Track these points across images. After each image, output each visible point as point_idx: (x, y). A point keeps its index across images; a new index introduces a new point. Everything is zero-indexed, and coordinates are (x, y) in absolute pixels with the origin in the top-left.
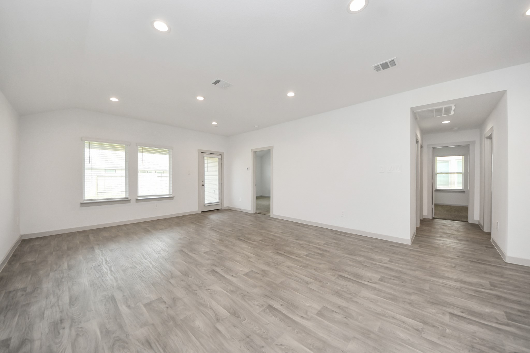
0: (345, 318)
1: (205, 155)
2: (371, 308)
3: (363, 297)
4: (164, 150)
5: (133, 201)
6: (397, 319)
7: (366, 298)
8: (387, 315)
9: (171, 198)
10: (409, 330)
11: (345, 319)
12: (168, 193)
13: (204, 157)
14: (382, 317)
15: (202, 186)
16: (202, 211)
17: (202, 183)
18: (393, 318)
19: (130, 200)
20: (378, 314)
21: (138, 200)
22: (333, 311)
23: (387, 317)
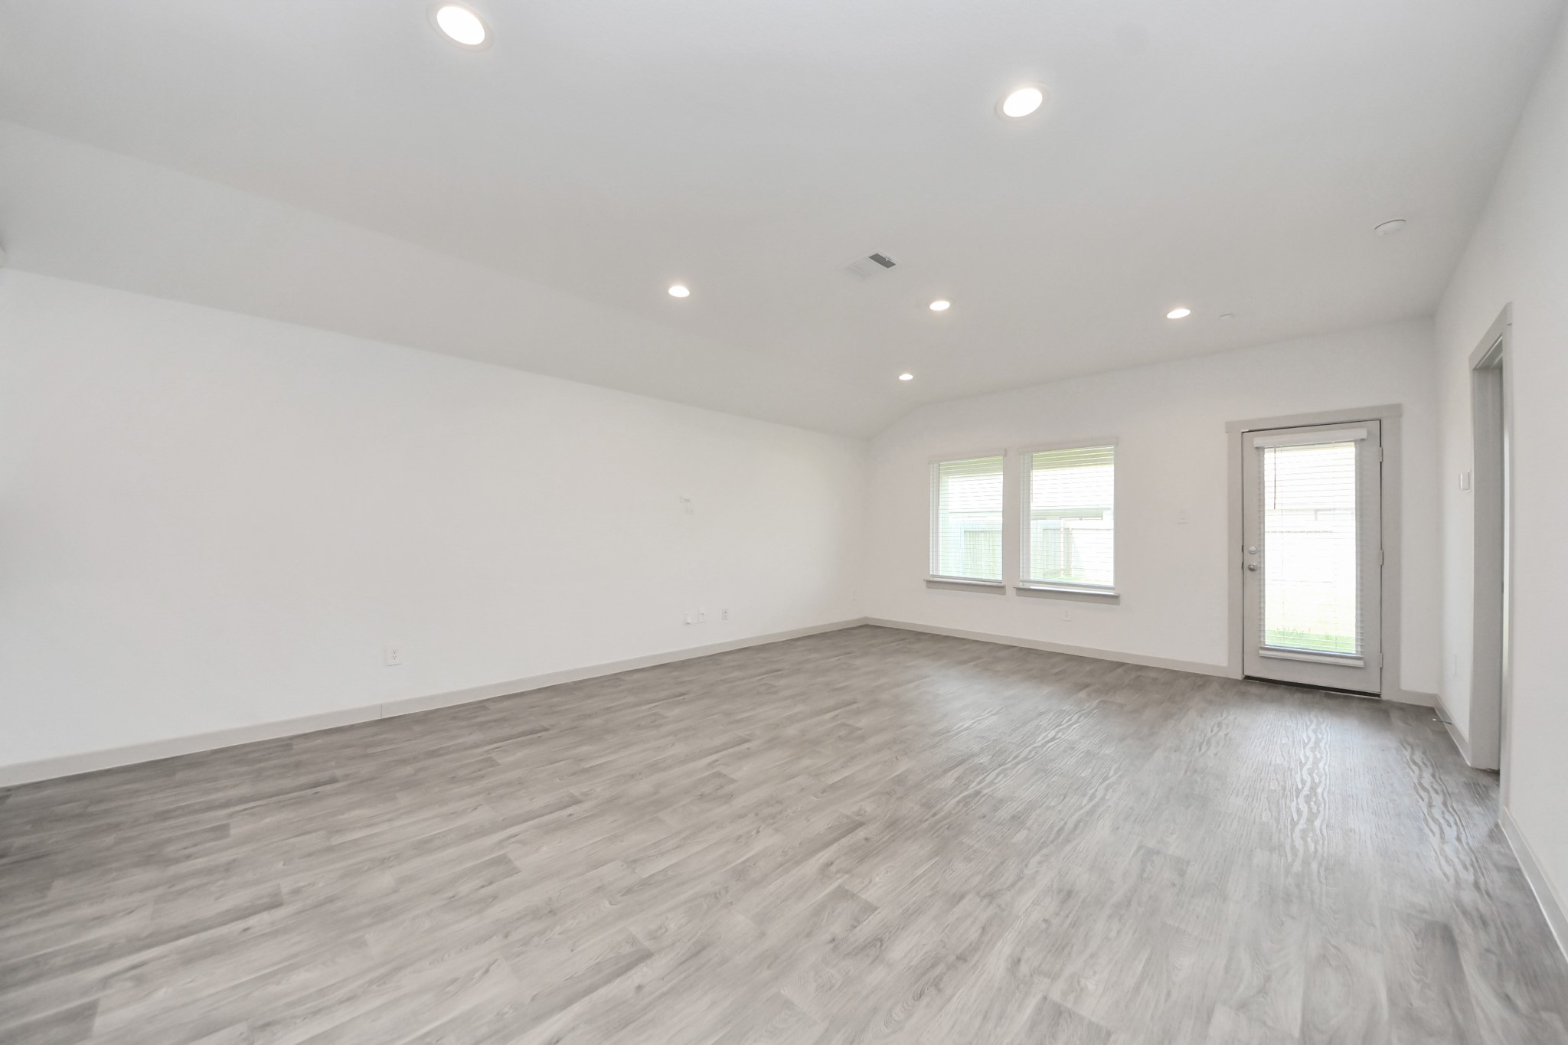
0: (453, 897)
1: (1258, 440)
2: (430, 964)
3: (487, 971)
4: (1100, 451)
5: (1011, 592)
6: (341, 1002)
7: (477, 975)
8: (374, 987)
9: (1114, 599)
10: (291, 1005)
11: (451, 894)
12: (1111, 584)
13: (1260, 450)
14: (383, 970)
15: (1248, 573)
16: (1247, 673)
17: (1252, 561)
18: (351, 998)
19: (1003, 587)
20: (398, 969)
21: (1023, 591)
22: (491, 883)
23: (371, 982)
